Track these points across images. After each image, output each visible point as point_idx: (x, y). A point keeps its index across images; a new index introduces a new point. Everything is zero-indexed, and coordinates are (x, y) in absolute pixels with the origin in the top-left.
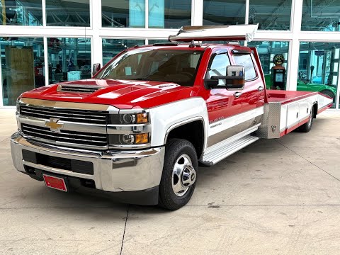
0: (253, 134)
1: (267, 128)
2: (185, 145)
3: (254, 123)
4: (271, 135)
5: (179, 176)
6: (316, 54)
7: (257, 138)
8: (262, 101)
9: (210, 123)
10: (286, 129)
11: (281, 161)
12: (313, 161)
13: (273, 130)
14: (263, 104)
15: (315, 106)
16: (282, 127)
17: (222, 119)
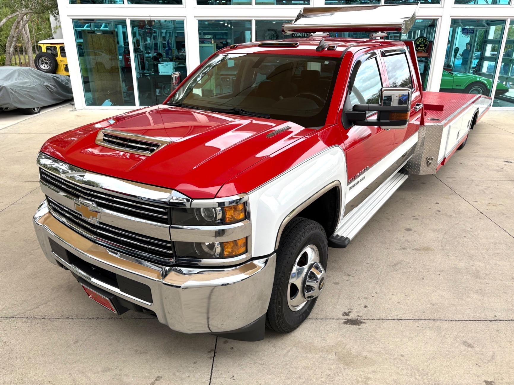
2: (315, 231)
4: (424, 170)
5: (299, 286)
7: (406, 177)
9: (348, 184)
10: (444, 159)
12: (483, 209)
13: (428, 164)
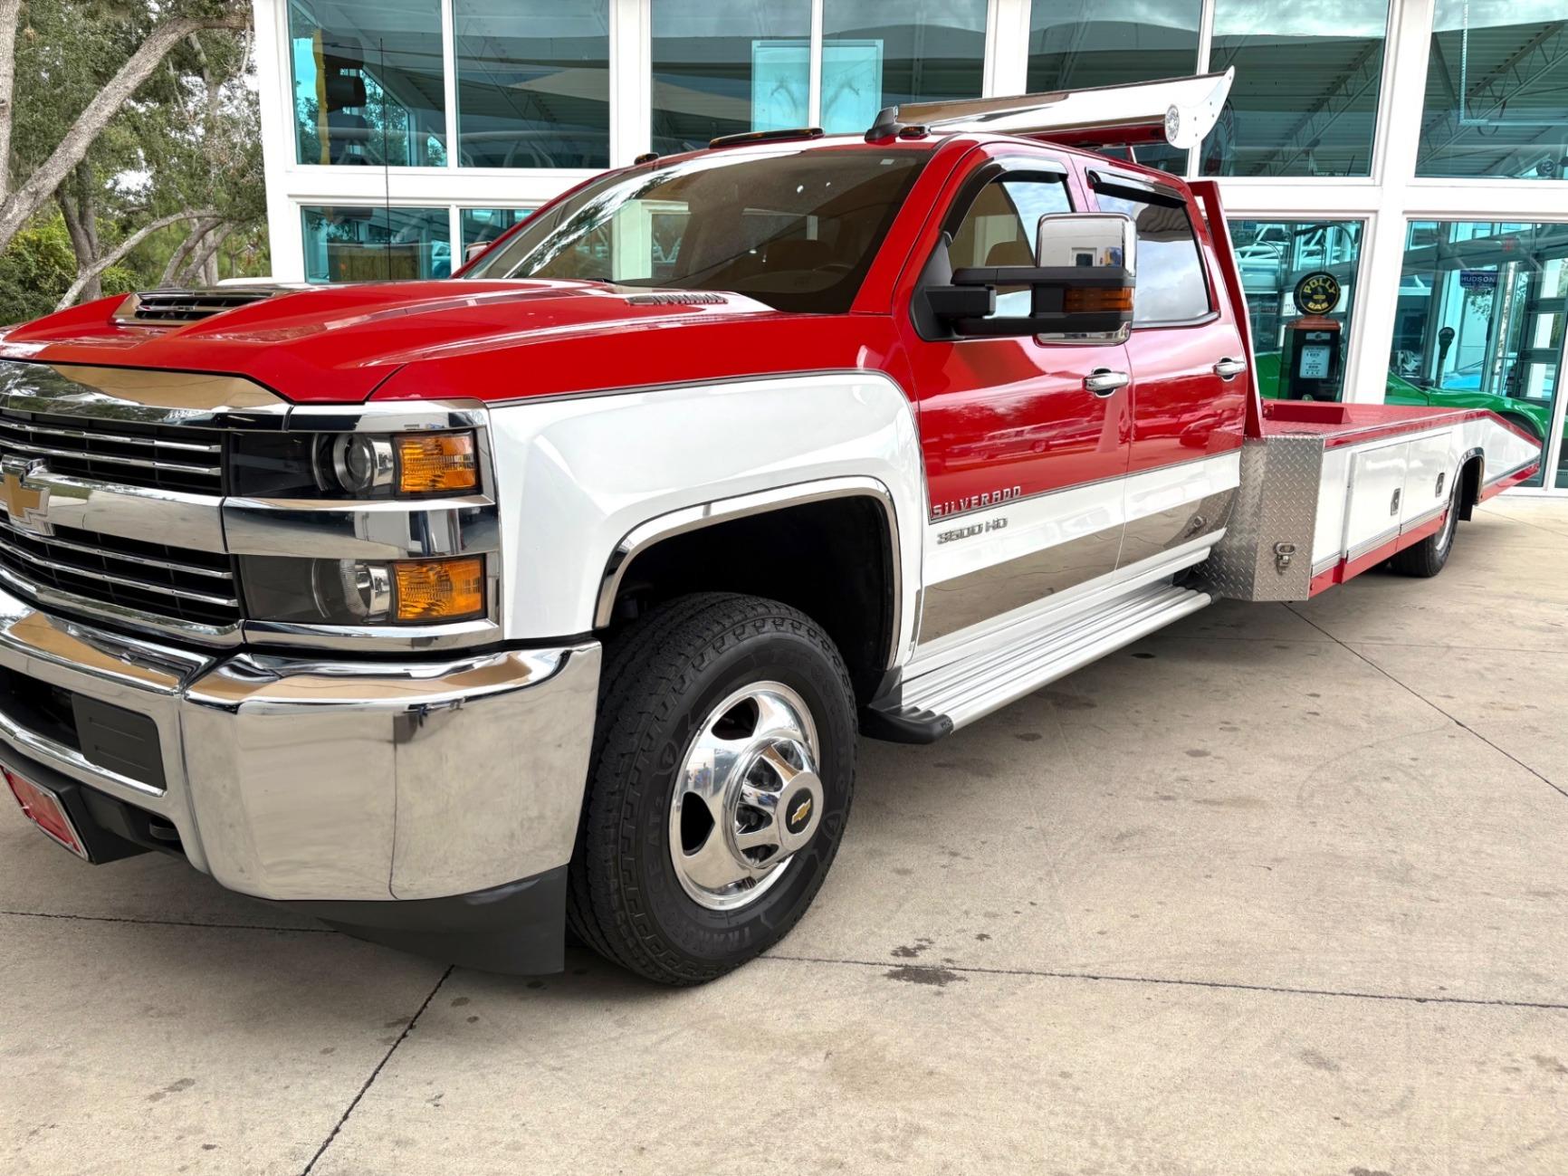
0: (1187, 579)
1: (1251, 550)
2: (769, 632)
3: (1194, 531)
4: (1267, 587)
5: (715, 805)
6: (1463, 283)
7: (1204, 599)
8: (1235, 428)
9: (933, 518)
10: (1343, 562)
11: (1312, 705)
12: (1469, 715)
13: (1280, 566)
14: (1235, 444)
15: (1472, 469)
16: (1324, 551)
17: (1012, 498)
